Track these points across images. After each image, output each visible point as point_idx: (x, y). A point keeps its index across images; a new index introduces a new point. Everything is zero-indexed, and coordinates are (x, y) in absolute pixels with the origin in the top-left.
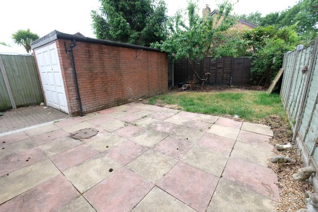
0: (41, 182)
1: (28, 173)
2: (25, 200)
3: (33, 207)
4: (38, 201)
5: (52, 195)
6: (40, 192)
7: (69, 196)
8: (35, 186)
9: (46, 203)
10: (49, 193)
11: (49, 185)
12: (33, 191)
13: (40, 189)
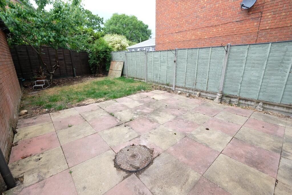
0: (237, 163)
1: (234, 181)
2: (257, 164)
3: (257, 156)
4: (252, 156)
5: (243, 150)
6: (246, 158)
7: (238, 142)
8: (244, 165)
9: (249, 151)
10: (243, 153)
11: (237, 155)
12: (248, 163)
13: (243, 160)
